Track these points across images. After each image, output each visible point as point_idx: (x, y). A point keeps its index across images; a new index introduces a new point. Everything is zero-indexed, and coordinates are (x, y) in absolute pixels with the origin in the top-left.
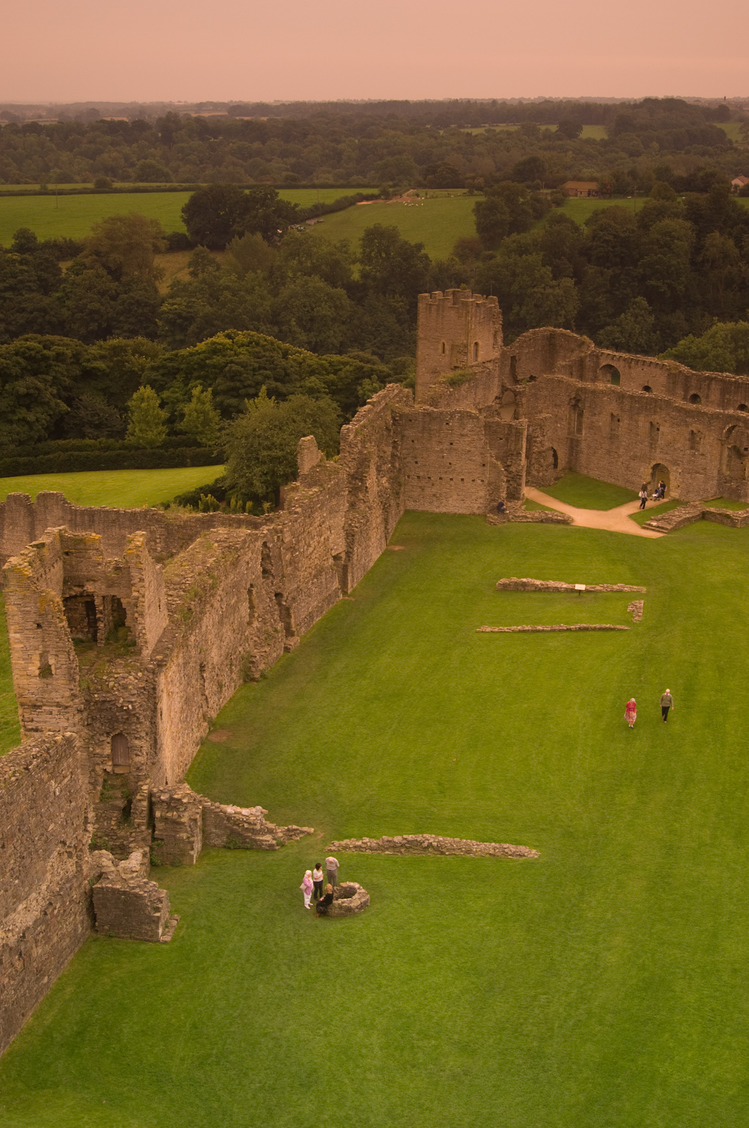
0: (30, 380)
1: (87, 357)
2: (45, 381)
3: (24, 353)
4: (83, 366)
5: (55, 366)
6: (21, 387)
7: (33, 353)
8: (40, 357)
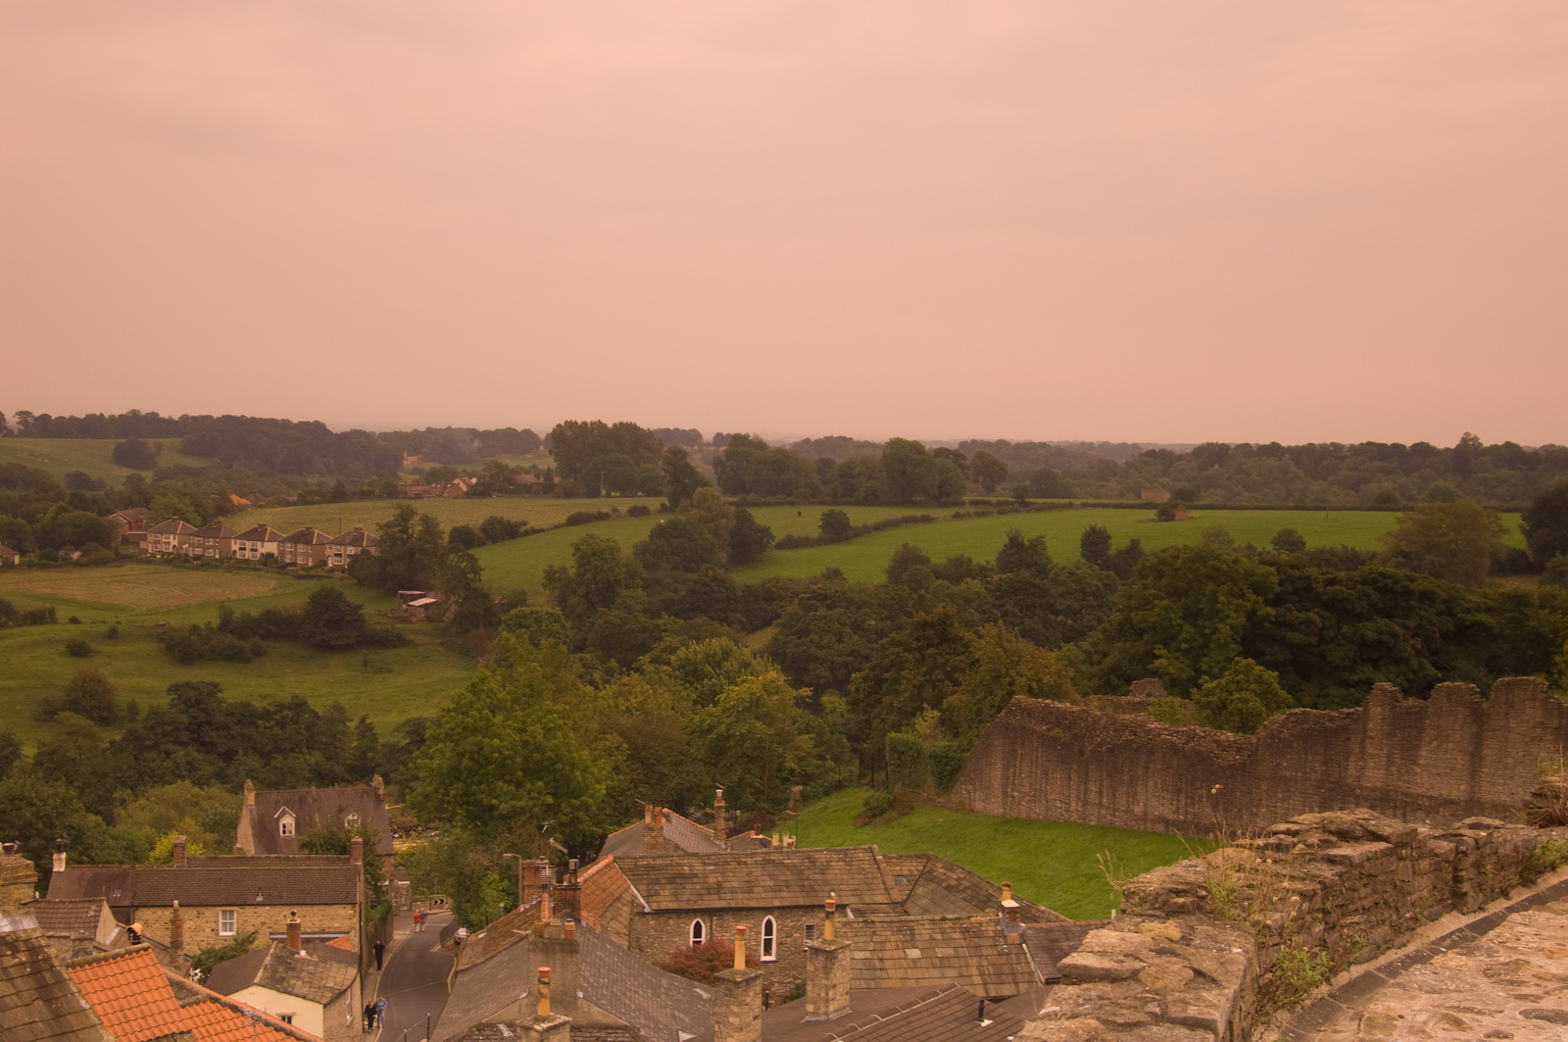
0: (1381, 622)
1: (1468, 605)
2: (1406, 627)
3: (1374, 582)
4: (1460, 618)
5: (1420, 609)
6: (1369, 630)
7: (1389, 582)
8: (1400, 589)
